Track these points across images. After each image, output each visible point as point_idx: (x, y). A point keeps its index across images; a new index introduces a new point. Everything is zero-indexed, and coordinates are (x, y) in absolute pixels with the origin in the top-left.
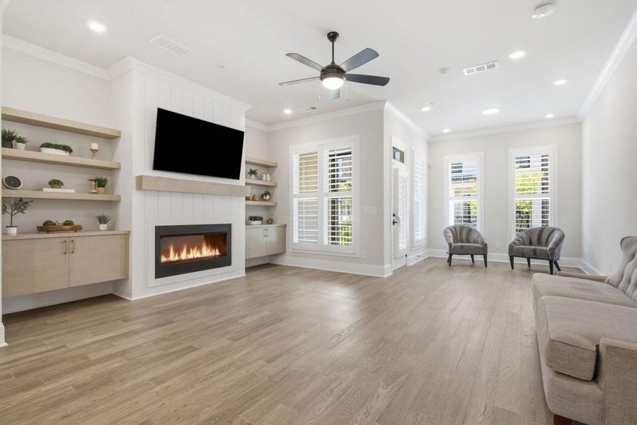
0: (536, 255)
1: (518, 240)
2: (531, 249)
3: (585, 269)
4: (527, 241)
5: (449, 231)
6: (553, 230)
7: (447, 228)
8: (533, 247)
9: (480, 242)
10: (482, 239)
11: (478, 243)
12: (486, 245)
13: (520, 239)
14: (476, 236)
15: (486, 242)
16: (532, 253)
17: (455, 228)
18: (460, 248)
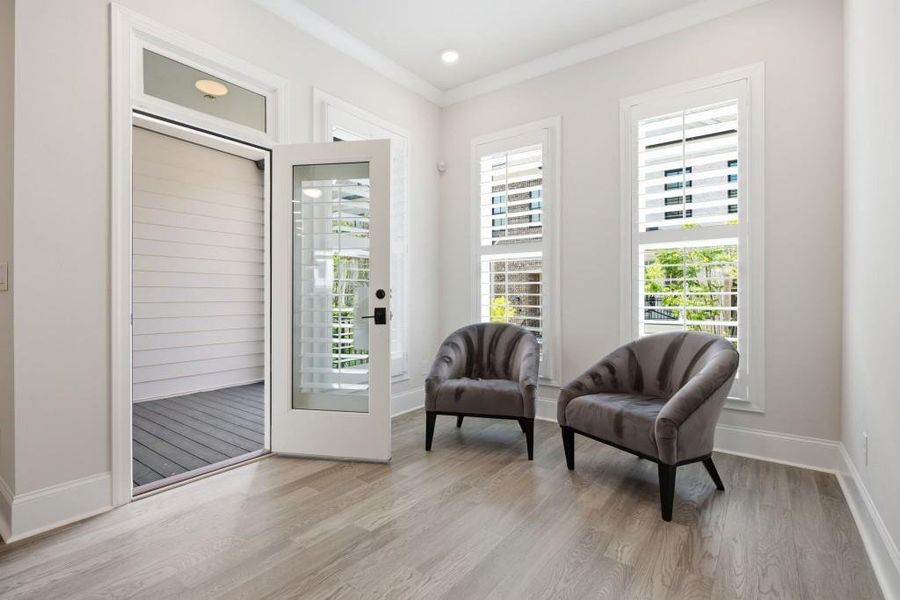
0: (620, 435)
1: (593, 376)
6: (706, 346)
7: (459, 332)
10: (530, 368)
12: (531, 388)
14: (525, 353)
16: (611, 428)
17: (481, 329)
18: (453, 396)
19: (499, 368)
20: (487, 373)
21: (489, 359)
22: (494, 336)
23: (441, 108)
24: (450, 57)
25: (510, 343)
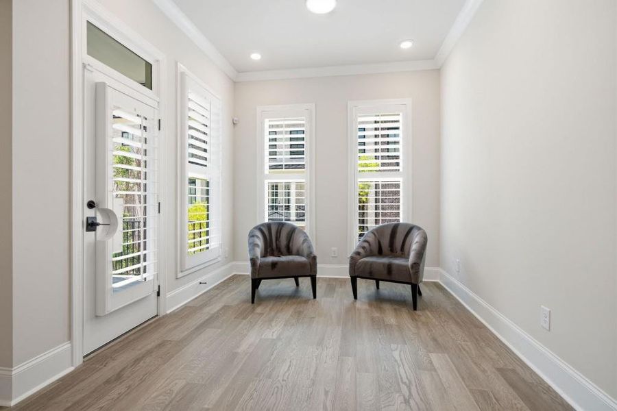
0: (390, 274)
1: (364, 248)
2: (384, 264)
3: (447, 284)
4: (375, 248)
5: (259, 234)
6: (410, 229)
7: (256, 228)
8: (385, 260)
9: (306, 252)
10: (310, 247)
11: (302, 255)
12: (314, 258)
13: (366, 245)
14: (302, 239)
15: (315, 252)
16: (385, 272)
17: (269, 226)
18: (270, 267)
19: (283, 249)
20: (276, 253)
21: (277, 245)
22: (278, 229)
23: (235, 83)
24: (256, 57)
25: (288, 234)
